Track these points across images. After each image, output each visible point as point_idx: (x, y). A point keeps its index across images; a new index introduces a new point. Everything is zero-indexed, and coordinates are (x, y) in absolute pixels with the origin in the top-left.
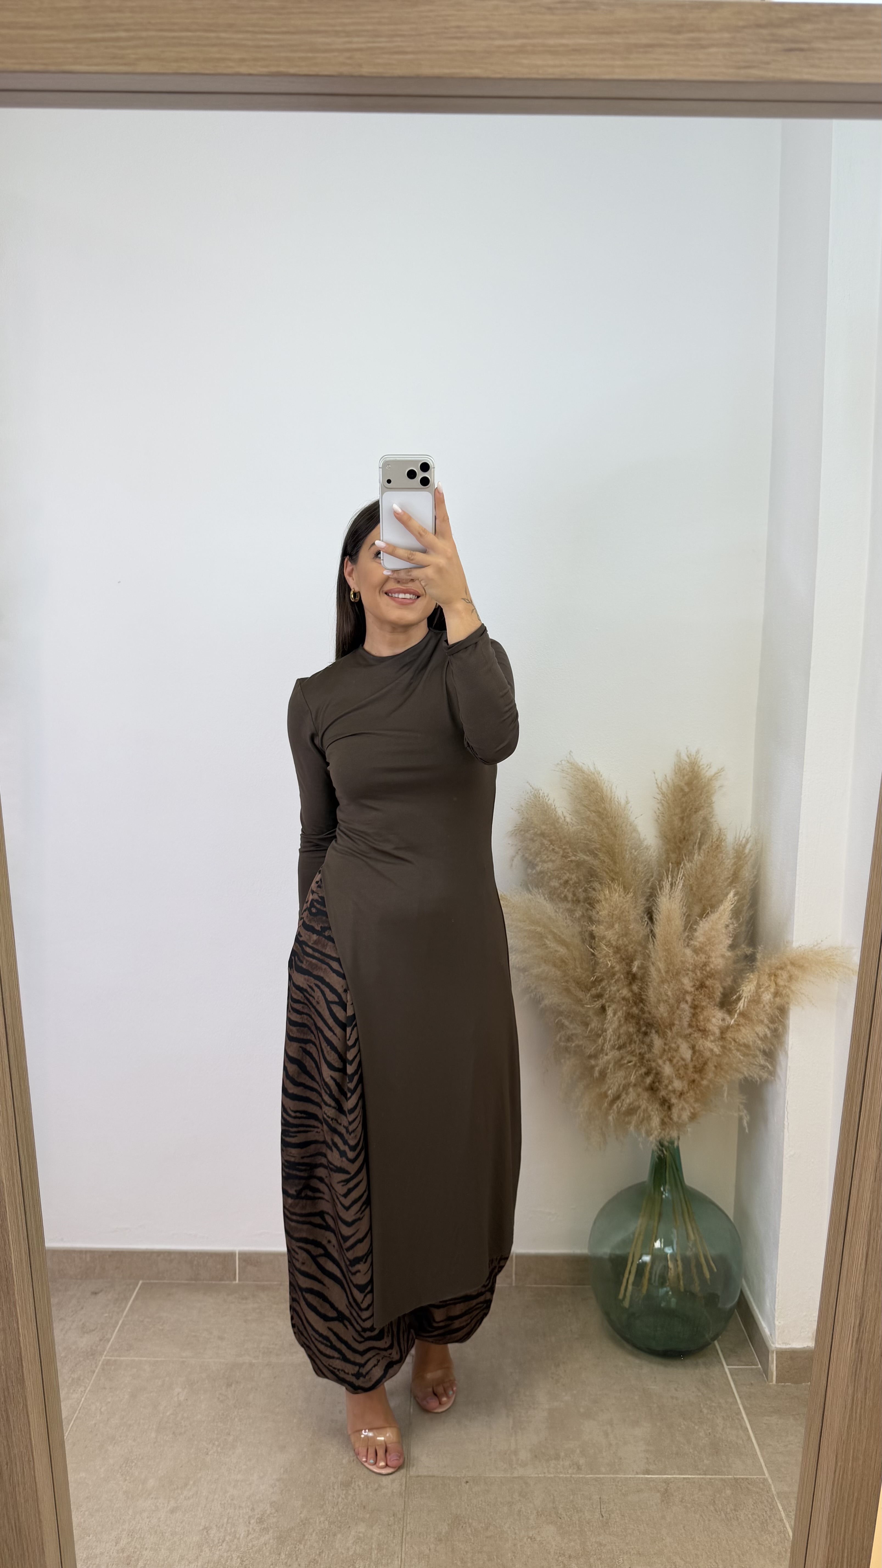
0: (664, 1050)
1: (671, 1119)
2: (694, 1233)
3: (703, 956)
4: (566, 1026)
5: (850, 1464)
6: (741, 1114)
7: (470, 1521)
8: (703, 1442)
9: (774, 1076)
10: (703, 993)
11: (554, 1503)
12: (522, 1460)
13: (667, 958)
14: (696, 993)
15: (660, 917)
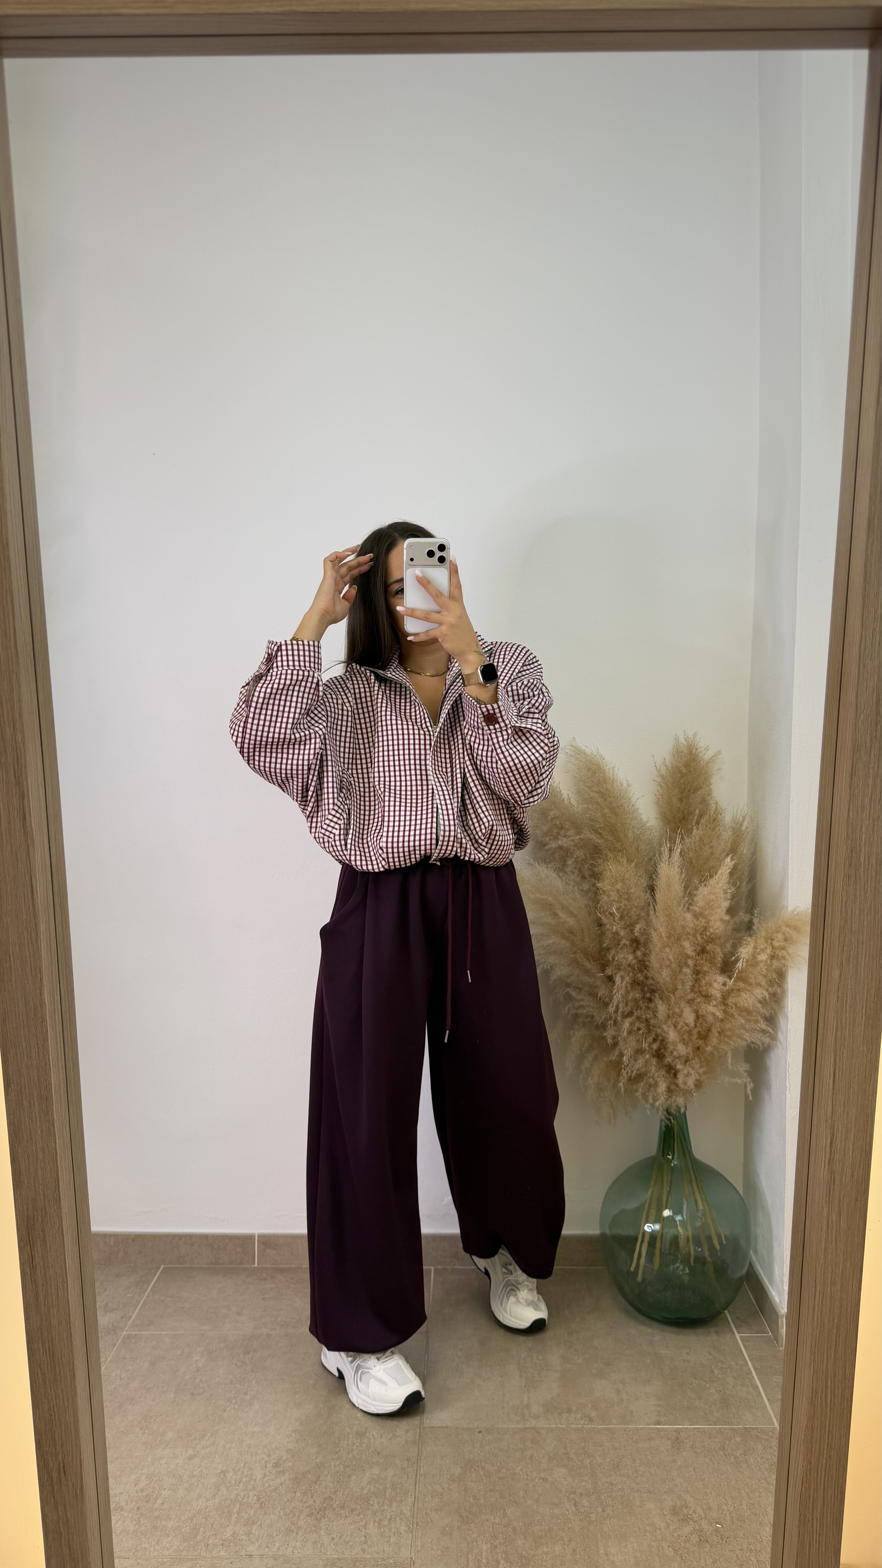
0: (669, 1017)
1: (677, 1085)
2: (703, 1205)
3: (703, 921)
4: (573, 997)
5: (829, 1289)
6: (746, 1080)
7: (483, 1464)
8: (714, 1397)
9: (776, 1041)
10: (704, 958)
11: (565, 1449)
12: (534, 1414)
13: (669, 924)
14: (697, 958)
15: (661, 884)
